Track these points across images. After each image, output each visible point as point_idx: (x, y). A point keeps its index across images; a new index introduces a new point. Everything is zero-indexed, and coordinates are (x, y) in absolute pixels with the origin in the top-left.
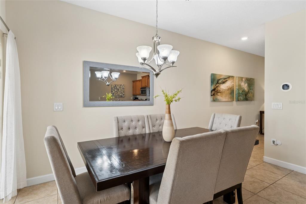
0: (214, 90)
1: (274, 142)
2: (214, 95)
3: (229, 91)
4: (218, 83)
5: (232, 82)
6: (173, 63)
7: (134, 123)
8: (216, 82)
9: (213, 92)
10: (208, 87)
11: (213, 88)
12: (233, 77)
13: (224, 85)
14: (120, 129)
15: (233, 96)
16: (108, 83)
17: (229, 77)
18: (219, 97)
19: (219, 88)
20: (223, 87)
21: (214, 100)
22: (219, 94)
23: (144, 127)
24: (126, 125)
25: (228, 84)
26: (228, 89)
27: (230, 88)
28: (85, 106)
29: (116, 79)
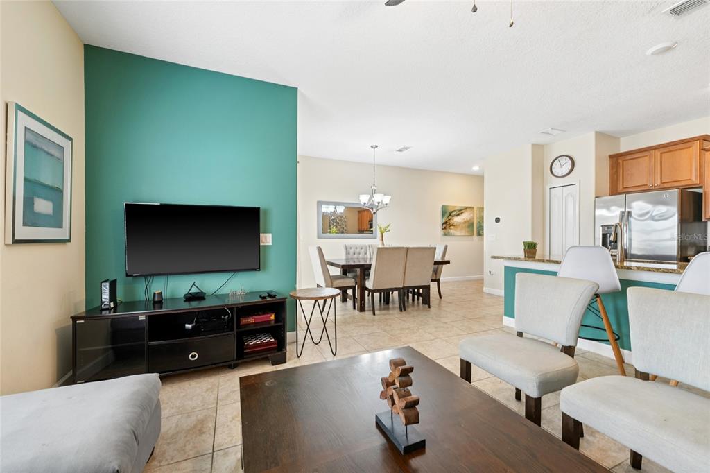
0: (445, 223)
1: (490, 272)
2: (445, 228)
3: (467, 224)
4: (450, 215)
5: (470, 214)
6: (386, 204)
7: (358, 250)
8: (448, 214)
9: (445, 225)
10: (439, 220)
11: (444, 221)
12: (471, 208)
13: (459, 217)
14: (347, 253)
15: (473, 230)
16: (333, 218)
17: (466, 208)
18: (452, 231)
19: (451, 221)
20: (457, 220)
21: (445, 235)
22: (452, 227)
23: (366, 254)
24: (352, 251)
25: (466, 216)
26: (465, 222)
27: (468, 221)
28: (319, 237)
29: (341, 213)
